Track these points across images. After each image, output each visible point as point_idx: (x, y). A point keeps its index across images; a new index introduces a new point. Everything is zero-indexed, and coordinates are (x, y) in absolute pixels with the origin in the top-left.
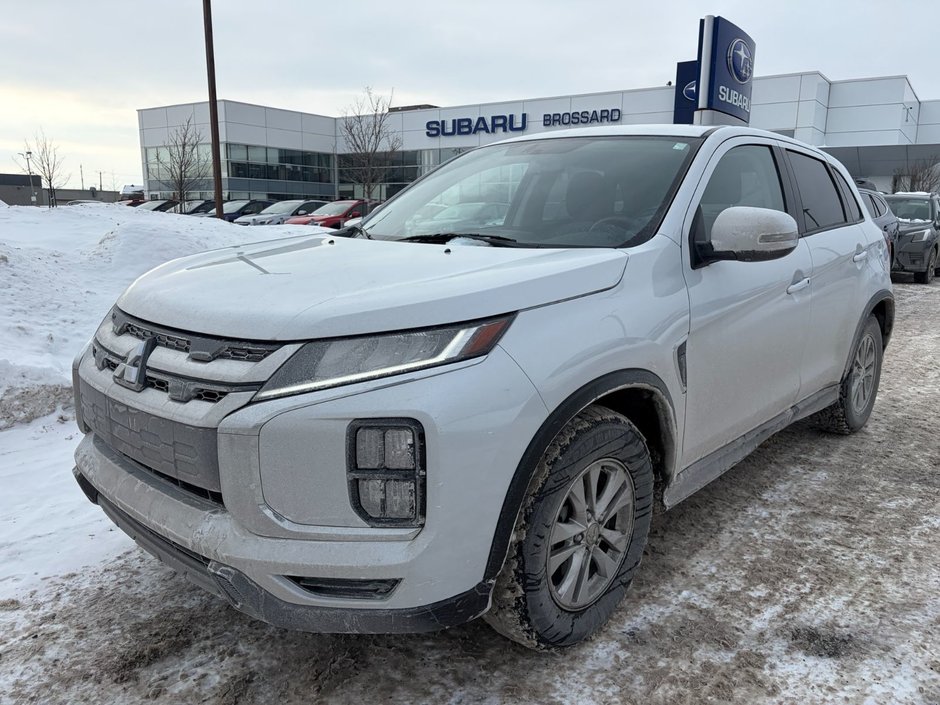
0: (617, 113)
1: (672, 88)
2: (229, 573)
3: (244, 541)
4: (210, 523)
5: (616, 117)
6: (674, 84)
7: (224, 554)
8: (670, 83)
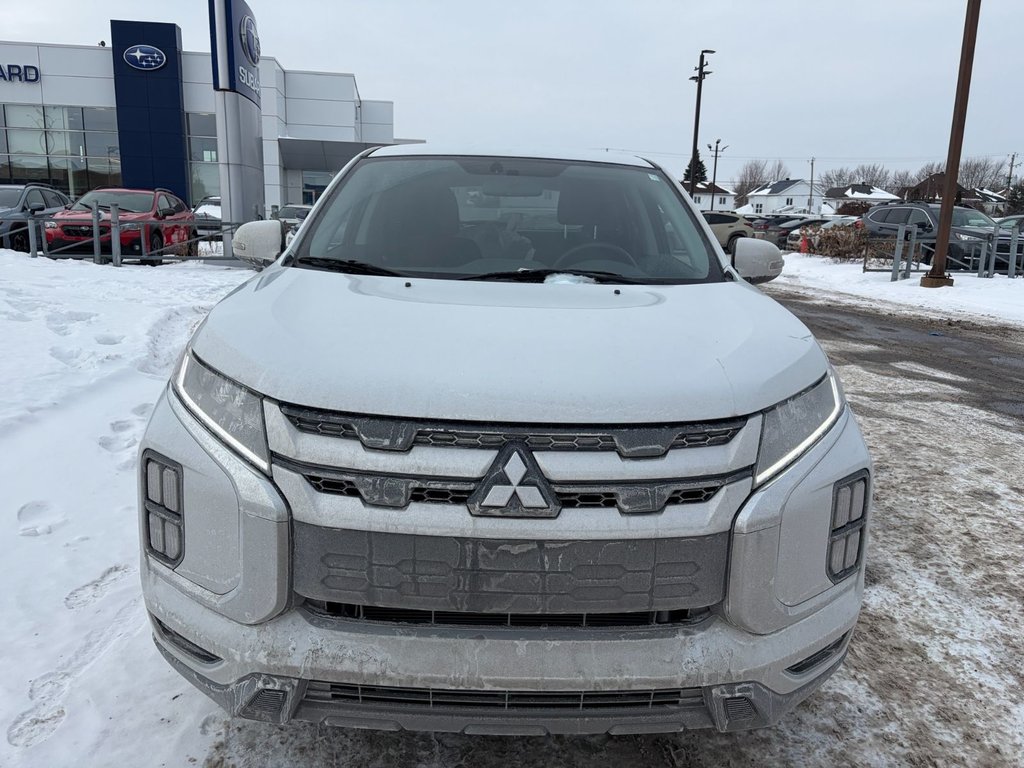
0: (33, 72)
1: (108, 49)
2: (748, 689)
3: (754, 646)
4: (697, 646)
5: (34, 77)
6: (109, 44)
7: (741, 671)
8: (103, 43)
